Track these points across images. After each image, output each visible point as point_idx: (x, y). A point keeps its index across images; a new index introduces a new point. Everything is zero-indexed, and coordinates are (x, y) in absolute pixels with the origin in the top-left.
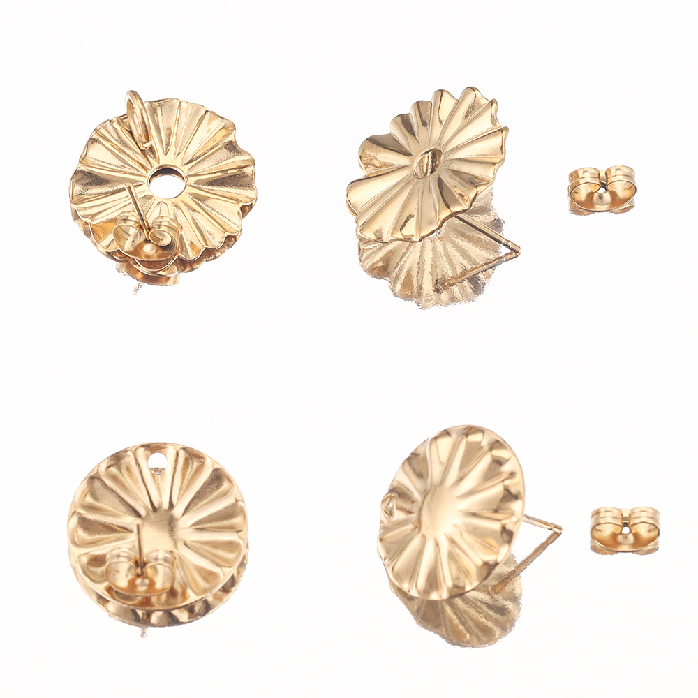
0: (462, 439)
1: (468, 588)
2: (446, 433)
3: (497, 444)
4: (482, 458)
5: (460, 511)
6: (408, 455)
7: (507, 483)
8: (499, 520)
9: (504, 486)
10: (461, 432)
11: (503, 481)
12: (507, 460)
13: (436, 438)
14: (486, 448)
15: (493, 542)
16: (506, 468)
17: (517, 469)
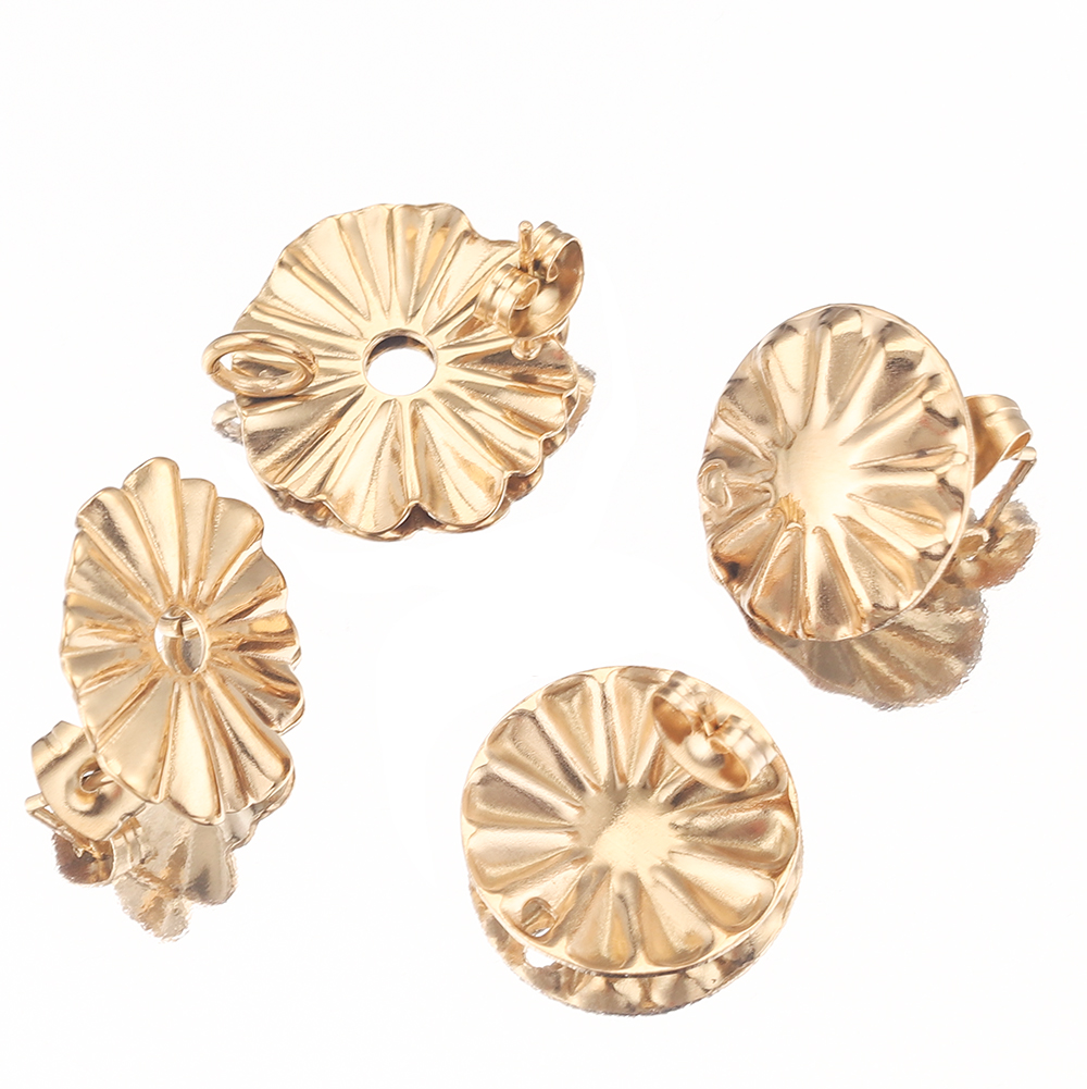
0: (823, 335)
1: (903, 605)
2: (787, 329)
3: (889, 330)
4: (871, 362)
5: (854, 467)
6: (724, 386)
7: (928, 397)
8: (931, 470)
9: (925, 403)
10: (817, 321)
11: (920, 396)
12: (921, 355)
13: (771, 343)
14: (872, 342)
15: (931, 511)
16: (922, 370)
17: (940, 368)
